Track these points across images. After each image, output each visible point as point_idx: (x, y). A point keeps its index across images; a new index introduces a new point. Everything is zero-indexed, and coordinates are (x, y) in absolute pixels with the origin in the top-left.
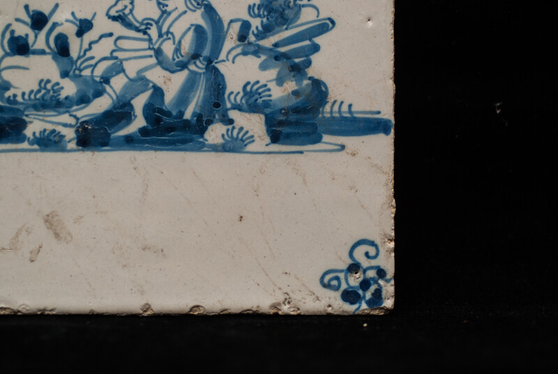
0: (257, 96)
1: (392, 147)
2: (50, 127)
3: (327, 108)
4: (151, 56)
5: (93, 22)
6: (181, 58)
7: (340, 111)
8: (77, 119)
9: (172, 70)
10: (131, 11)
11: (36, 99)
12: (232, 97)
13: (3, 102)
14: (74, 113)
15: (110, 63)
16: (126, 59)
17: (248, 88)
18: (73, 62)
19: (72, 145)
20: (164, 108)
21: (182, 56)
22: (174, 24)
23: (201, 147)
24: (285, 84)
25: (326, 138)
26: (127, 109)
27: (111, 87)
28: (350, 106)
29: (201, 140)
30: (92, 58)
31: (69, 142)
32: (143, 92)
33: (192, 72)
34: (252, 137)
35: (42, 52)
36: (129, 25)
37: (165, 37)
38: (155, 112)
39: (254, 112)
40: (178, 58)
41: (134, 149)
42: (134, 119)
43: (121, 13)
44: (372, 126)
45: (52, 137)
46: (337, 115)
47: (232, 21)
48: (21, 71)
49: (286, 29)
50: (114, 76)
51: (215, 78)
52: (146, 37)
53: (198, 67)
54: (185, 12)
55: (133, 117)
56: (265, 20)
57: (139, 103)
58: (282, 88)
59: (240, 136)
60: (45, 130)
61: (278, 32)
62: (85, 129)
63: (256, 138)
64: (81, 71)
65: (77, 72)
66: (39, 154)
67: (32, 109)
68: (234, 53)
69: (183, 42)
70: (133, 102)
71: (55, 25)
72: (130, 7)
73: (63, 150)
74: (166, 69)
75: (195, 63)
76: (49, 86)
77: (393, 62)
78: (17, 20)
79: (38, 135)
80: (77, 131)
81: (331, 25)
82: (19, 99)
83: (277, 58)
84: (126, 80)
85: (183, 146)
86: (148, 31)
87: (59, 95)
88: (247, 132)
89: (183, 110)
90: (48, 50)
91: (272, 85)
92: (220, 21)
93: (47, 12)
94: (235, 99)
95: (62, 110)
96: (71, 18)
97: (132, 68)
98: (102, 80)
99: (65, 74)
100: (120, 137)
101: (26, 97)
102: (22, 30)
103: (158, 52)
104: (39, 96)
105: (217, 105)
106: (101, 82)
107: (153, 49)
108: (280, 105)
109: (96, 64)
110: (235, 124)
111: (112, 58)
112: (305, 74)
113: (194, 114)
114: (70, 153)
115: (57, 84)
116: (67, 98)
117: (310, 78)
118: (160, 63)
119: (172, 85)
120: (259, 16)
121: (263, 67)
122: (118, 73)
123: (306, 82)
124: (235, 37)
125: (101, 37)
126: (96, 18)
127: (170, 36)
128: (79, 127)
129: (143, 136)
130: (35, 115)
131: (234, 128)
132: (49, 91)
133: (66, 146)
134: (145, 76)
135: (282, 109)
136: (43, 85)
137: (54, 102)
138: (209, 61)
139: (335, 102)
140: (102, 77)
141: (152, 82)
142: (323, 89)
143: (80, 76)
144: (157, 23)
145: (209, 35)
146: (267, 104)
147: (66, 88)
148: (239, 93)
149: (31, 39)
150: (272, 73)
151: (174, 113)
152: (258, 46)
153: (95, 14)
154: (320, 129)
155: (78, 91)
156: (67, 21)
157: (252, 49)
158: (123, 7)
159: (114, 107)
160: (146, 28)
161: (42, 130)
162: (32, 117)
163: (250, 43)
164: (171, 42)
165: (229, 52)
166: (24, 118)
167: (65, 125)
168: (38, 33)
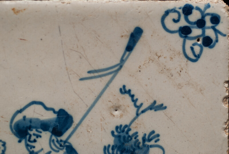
54: (49, 152)
72: (2, 148)
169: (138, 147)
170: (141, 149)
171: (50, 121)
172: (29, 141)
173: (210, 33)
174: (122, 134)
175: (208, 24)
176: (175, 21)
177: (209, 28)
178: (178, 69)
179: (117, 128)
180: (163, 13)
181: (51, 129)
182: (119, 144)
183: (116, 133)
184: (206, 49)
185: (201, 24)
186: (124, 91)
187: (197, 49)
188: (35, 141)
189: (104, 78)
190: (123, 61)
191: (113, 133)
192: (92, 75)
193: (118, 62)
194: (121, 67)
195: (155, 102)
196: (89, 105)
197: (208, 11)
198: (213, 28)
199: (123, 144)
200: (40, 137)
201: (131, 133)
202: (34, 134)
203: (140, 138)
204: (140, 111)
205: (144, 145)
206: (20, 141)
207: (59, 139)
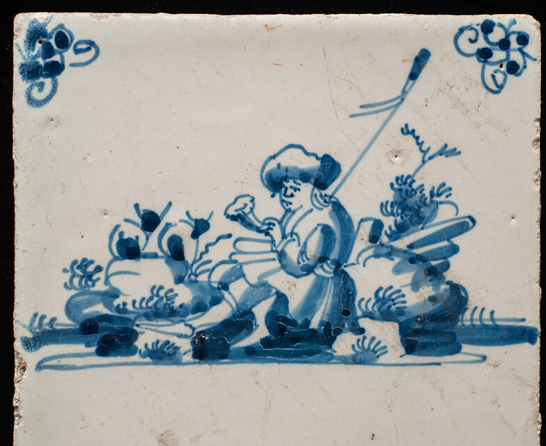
0: (390, 303)
1: (538, 358)
2: (163, 338)
3: (467, 315)
4: (274, 260)
5: (209, 221)
6: (306, 262)
7: (481, 319)
8: (194, 329)
9: (297, 274)
10: (252, 209)
11: (148, 307)
12: (363, 304)
13: (111, 311)
14: (190, 323)
15: (228, 267)
16: (247, 263)
17: (381, 294)
18: (188, 267)
19: (188, 358)
20: (288, 316)
21: (308, 259)
22: (299, 224)
23: (329, 359)
24: (421, 289)
25: (466, 348)
26: (248, 317)
27: (230, 294)
28: (492, 313)
29: (329, 351)
30: (210, 262)
31: (184, 354)
32: (264, 299)
33: (319, 277)
34: (385, 347)
35: (155, 256)
36: (249, 225)
37: (289, 238)
38: (278, 321)
39: (387, 320)
40: (304, 261)
41: (256, 361)
42: (256, 329)
43: (240, 212)
44: (517, 335)
45: (165, 349)
46: (478, 323)
47: (362, 220)
48: (131, 276)
49: (422, 228)
50: (233, 281)
51: (345, 284)
52: (268, 238)
53: (326, 271)
54: (311, 211)
55: (254, 327)
56: (399, 219)
57: (261, 311)
58: (417, 293)
59: (372, 347)
60: (158, 342)
61: (413, 232)
62: (202, 340)
63: (389, 349)
64: (196, 276)
65: (193, 277)
66: (152, 367)
67: (144, 318)
68: (365, 255)
69: (309, 244)
70: (254, 310)
71: (168, 225)
72: (250, 205)
73: (178, 363)
74: (291, 274)
75: (322, 267)
76: (162, 293)
77: (539, 264)
78: (127, 220)
79: (150, 347)
80: (193, 342)
81: (471, 224)
82: (129, 307)
83: (412, 261)
84: (246, 286)
85: (309, 358)
86: (270, 231)
87: (173, 302)
88: (379, 342)
89: (309, 318)
90: (160, 254)
91: (407, 291)
92: (350, 220)
93: (159, 213)
94: (366, 306)
95: (176, 319)
96: (186, 218)
97: (253, 272)
98: (220, 286)
99: (179, 280)
100: (240, 348)
101: (137, 305)
102: (132, 231)
103: (282, 255)
104: (150, 304)
105: (346, 313)
106: (219, 288)
107: (276, 251)
108: (415, 313)
109: (214, 269)
110: (366, 334)
111: (231, 261)
112: (443, 278)
113: (322, 323)
114: (185, 367)
115: (171, 290)
116: (181, 306)
117: (448, 283)
118: (283, 267)
119: (297, 291)
120: (392, 214)
121: (397, 270)
122: (237, 278)
123: (444, 287)
124: (366, 238)
125: (218, 239)
126: (212, 218)
127: (294, 237)
128: (195, 338)
129: (265, 347)
130: (148, 325)
131: (365, 338)
132: (162, 298)
133: (181, 359)
134: (267, 282)
135: (417, 317)
136: (155, 292)
137: (168, 311)
138: (338, 264)
139: (476, 308)
140: (220, 283)
141: (275, 288)
142: (463, 294)
143: (196, 282)
144: (280, 222)
145: (338, 236)
146: (401, 312)
147: (180, 295)
148: (370, 299)
149: (141, 243)
150: (407, 277)
151: (300, 322)
152: (391, 247)
153: (212, 213)
154: (459, 338)
155: (194, 298)
156: (182, 221)
157: (384, 251)
158: (243, 205)
159: (234, 316)
160: (269, 229)
161: (155, 341)
162: (144, 326)
163: (382, 245)
164: (295, 243)
165: (359, 255)
166: (135, 328)
167: (180, 336)
168: (150, 235)
169: (425, 203)
170: (429, 206)
171: (312, 170)
172: (285, 195)
173: (516, 57)
174: (404, 187)
175: (514, 44)
176: (472, 41)
177: (514, 50)
178: (476, 104)
179: (397, 179)
180: (456, 31)
181: (313, 180)
182: (399, 200)
183: (396, 186)
184: (511, 77)
185: (504, 44)
186: (406, 131)
187: (500, 78)
188: (292, 195)
189: (380, 114)
190: (404, 92)
191: (392, 185)
192: (365, 110)
193: (399, 94)
194: (403, 100)
195: (446, 146)
196: (362, 150)
197: (514, 28)
198: (520, 50)
199: (405, 199)
200: (299, 190)
201: (415, 186)
202: (291, 187)
203: (427, 193)
204: (426, 157)
205: (432, 201)
206: (273, 196)
207: (323, 192)
